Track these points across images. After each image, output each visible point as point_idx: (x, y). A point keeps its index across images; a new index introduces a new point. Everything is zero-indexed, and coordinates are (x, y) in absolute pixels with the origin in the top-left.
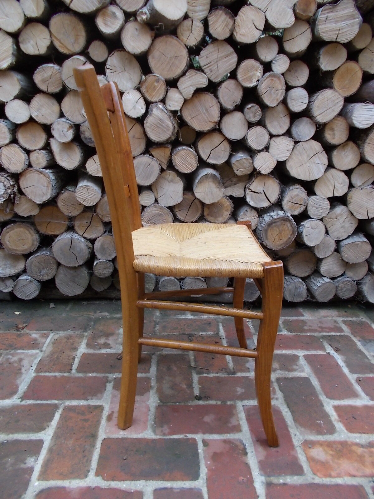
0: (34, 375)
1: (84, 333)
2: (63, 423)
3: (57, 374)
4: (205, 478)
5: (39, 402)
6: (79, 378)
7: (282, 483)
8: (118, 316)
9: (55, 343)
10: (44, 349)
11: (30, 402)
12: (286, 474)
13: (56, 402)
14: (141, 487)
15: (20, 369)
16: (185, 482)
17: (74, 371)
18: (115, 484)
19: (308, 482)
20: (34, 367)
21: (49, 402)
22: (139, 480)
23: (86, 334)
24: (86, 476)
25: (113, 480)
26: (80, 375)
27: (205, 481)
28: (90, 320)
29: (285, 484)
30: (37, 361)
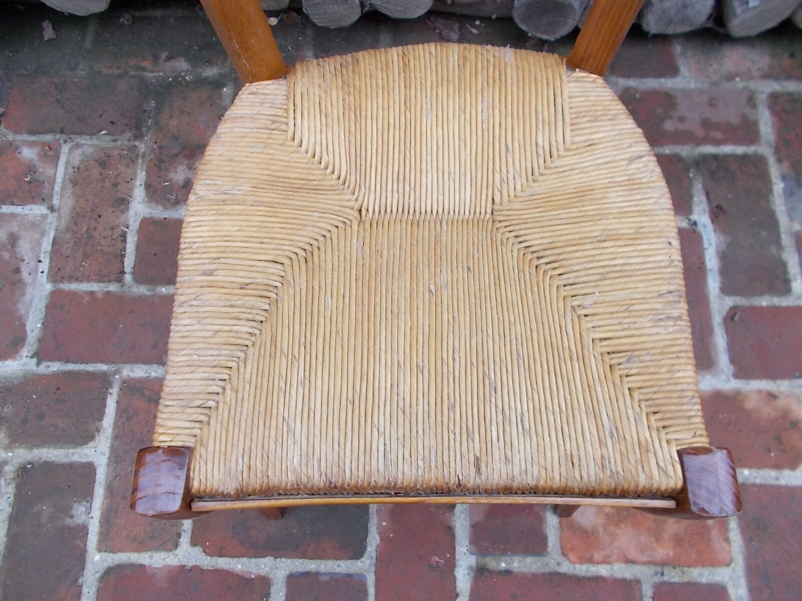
0: (49, 287)
1: (137, 143)
2: (123, 423)
3: (95, 287)
4: (374, 555)
5: (71, 367)
6: (141, 298)
7: (502, 569)
8: (211, 72)
9: (77, 179)
10: (56, 202)
11: (55, 367)
12: (514, 553)
13: (104, 367)
14: (267, 569)
15: (18, 271)
16: (339, 562)
17: (128, 278)
18: (223, 563)
19: (547, 570)
20: (45, 266)
21: (91, 367)
22: (264, 557)
23: (142, 147)
24: (176, 545)
25: (220, 556)
26: (142, 290)
27: (374, 561)
28: (145, 89)
29: (507, 572)
30: (47, 245)
